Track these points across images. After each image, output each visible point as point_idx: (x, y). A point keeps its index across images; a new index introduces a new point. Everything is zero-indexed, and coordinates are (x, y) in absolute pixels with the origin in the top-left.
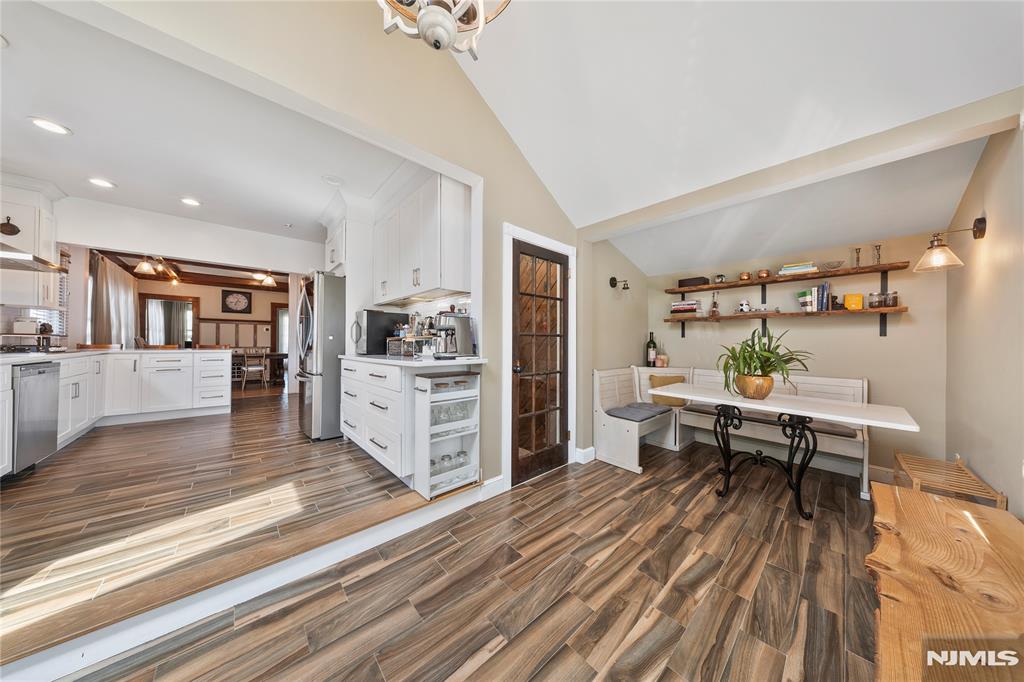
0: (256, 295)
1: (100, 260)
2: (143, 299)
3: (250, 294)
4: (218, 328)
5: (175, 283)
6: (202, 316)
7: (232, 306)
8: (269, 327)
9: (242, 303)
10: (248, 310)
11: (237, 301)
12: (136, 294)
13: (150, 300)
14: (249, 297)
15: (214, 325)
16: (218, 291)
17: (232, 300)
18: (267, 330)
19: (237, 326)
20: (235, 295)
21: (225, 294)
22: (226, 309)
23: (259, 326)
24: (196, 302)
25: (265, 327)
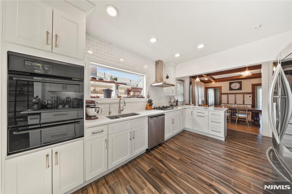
0: (243, 82)
1: (193, 81)
2: (206, 89)
3: (241, 82)
4: (228, 97)
5: (213, 83)
6: (222, 93)
7: (233, 88)
8: (251, 95)
9: (237, 86)
10: (240, 89)
11: (236, 86)
12: (205, 88)
13: (209, 89)
14: (240, 83)
15: (227, 95)
16: (227, 83)
17: (233, 86)
18: (250, 96)
19: (235, 95)
20: (234, 83)
21: (230, 84)
22: (231, 89)
23: (245, 95)
24: (220, 88)
25: (248, 95)
